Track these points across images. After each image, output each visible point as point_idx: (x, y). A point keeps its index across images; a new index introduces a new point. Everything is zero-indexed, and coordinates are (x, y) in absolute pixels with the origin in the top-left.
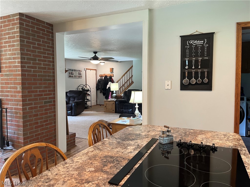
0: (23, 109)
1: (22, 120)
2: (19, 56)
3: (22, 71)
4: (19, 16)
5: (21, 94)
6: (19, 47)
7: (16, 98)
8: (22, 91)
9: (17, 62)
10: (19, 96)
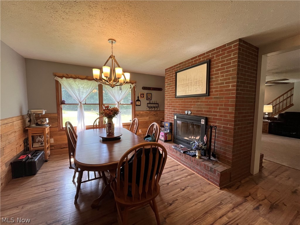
0: (235, 129)
1: (233, 139)
2: (234, 80)
3: (237, 94)
4: (239, 41)
5: (233, 115)
6: (236, 72)
7: (226, 118)
8: (235, 113)
9: (232, 86)
10: (231, 117)
